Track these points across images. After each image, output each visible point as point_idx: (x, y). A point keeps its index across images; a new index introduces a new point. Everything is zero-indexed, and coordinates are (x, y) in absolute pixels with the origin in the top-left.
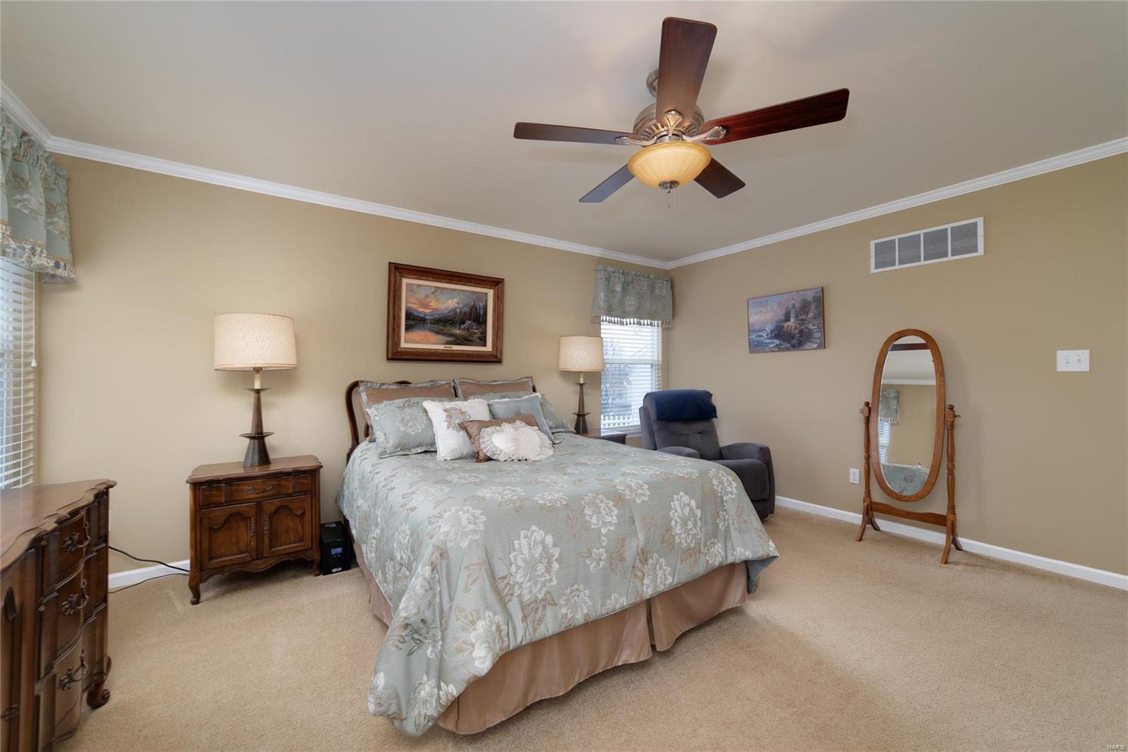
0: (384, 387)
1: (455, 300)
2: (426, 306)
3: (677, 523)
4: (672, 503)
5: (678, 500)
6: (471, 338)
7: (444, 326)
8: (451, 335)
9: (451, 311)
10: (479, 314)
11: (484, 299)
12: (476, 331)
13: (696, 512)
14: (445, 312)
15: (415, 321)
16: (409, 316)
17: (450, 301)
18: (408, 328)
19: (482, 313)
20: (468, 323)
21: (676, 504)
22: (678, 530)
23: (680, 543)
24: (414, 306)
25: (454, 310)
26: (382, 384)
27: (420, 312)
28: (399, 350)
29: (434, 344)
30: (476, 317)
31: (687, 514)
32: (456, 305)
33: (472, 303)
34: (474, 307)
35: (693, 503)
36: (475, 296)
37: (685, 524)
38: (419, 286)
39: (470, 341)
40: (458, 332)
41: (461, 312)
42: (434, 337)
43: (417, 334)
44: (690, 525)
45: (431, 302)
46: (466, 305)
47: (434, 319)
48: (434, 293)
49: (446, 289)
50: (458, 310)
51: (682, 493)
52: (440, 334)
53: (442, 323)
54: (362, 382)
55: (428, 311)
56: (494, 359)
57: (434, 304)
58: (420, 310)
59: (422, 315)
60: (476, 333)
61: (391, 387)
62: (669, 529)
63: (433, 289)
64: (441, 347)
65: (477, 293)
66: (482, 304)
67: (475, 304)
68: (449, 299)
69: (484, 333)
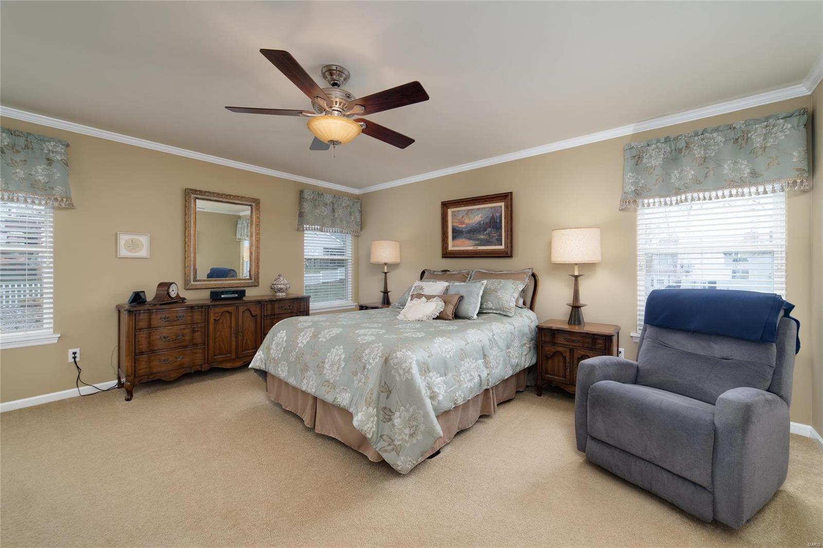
0: (436, 273)
1: (480, 215)
2: (462, 223)
3: (329, 361)
4: (332, 349)
5: (336, 349)
6: (491, 240)
7: (473, 234)
8: (478, 240)
9: (477, 224)
10: (497, 222)
11: (499, 211)
12: (495, 235)
13: (341, 362)
14: (474, 225)
15: (457, 233)
16: (454, 230)
17: (477, 217)
18: (454, 238)
19: (498, 221)
20: (489, 230)
21: (334, 351)
22: (327, 366)
23: (325, 374)
24: (456, 224)
25: (479, 223)
26: (435, 271)
27: (459, 228)
28: (448, 251)
29: (468, 246)
30: (494, 224)
31: (336, 361)
32: (480, 219)
33: (491, 215)
34: (493, 218)
35: (343, 356)
36: (493, 209)
37: (332, 365)
38: (459, 211)
39: (491, 242)
40: (482, 237)
41: (484, 223)
42: (468, 242)
43: (459, 241)
44: (335, 368)
45: (465, 220)
46: (487, 218)
47: (467, 231)
48: (467, 214)
49: (474, 209)
50: (482, 222)
51: (341, 347)
52: (471, 239)
53: (472, 232)
54: (426, 270)
55: (464, 226)
56: (507, 254)
57: (467, 221)
58: (460, 226)
59: (460, 229)
60: (494, 236)
61: (439, 273)
62: (324, 362)
63: (466, 212)
64: (471, 248)
65: (494, 207)
66: (498, 215)
67: (493, 215)
68: (476, 216)
69: (501, 235)
